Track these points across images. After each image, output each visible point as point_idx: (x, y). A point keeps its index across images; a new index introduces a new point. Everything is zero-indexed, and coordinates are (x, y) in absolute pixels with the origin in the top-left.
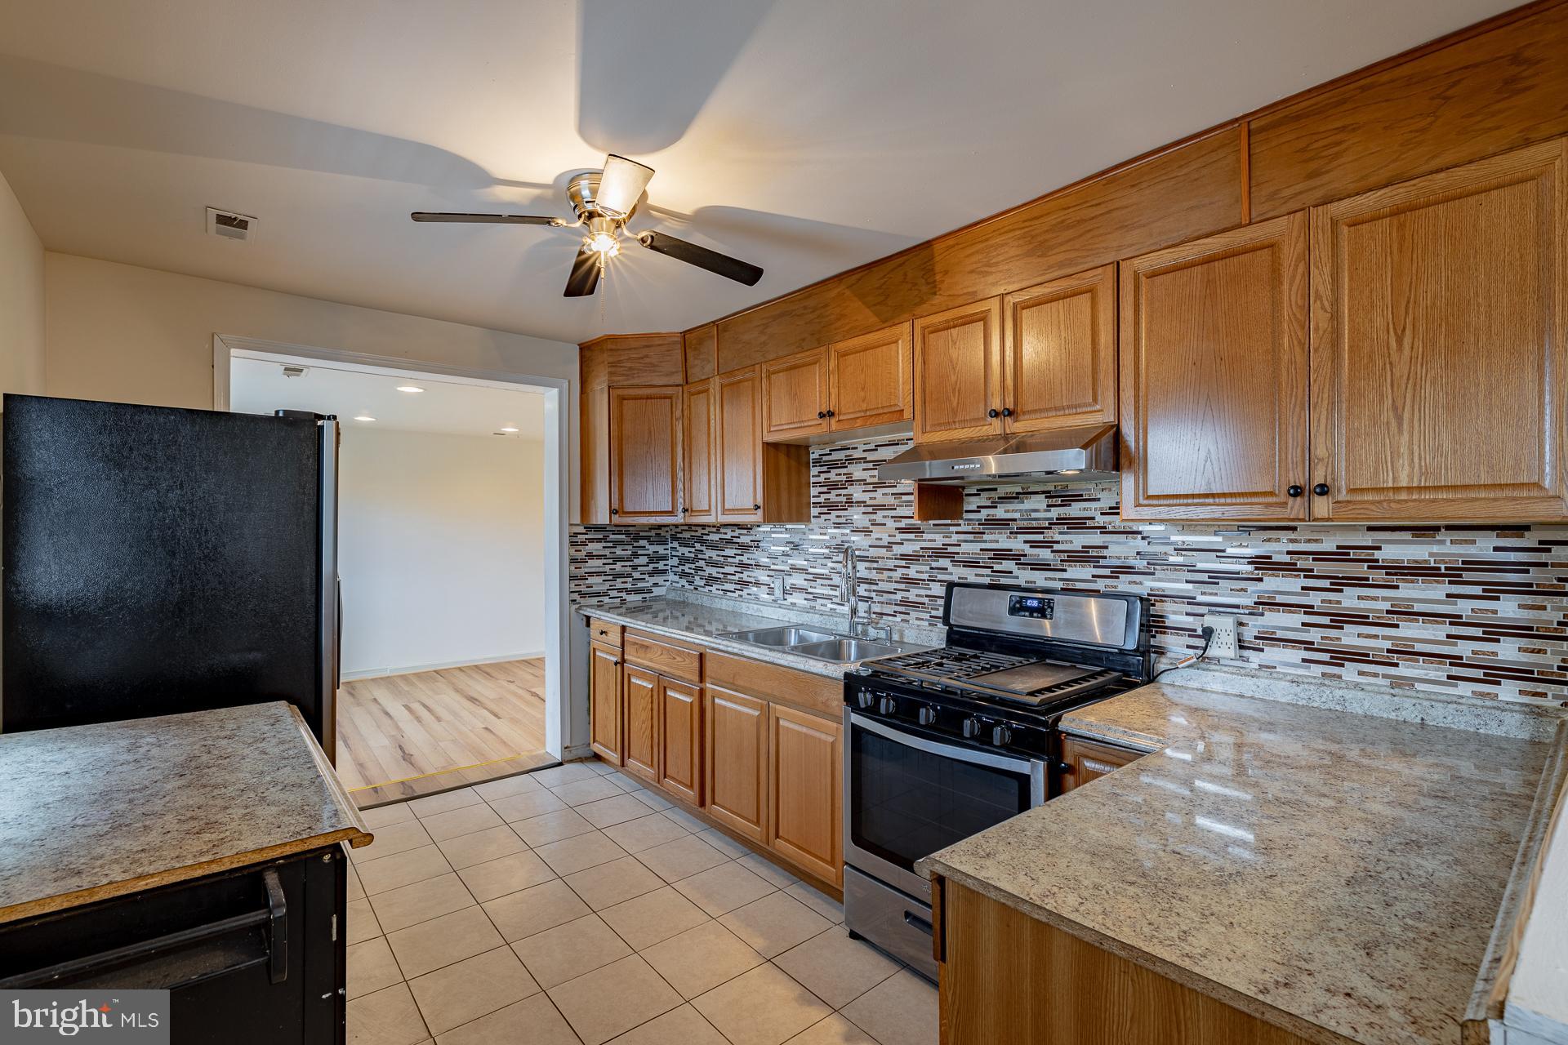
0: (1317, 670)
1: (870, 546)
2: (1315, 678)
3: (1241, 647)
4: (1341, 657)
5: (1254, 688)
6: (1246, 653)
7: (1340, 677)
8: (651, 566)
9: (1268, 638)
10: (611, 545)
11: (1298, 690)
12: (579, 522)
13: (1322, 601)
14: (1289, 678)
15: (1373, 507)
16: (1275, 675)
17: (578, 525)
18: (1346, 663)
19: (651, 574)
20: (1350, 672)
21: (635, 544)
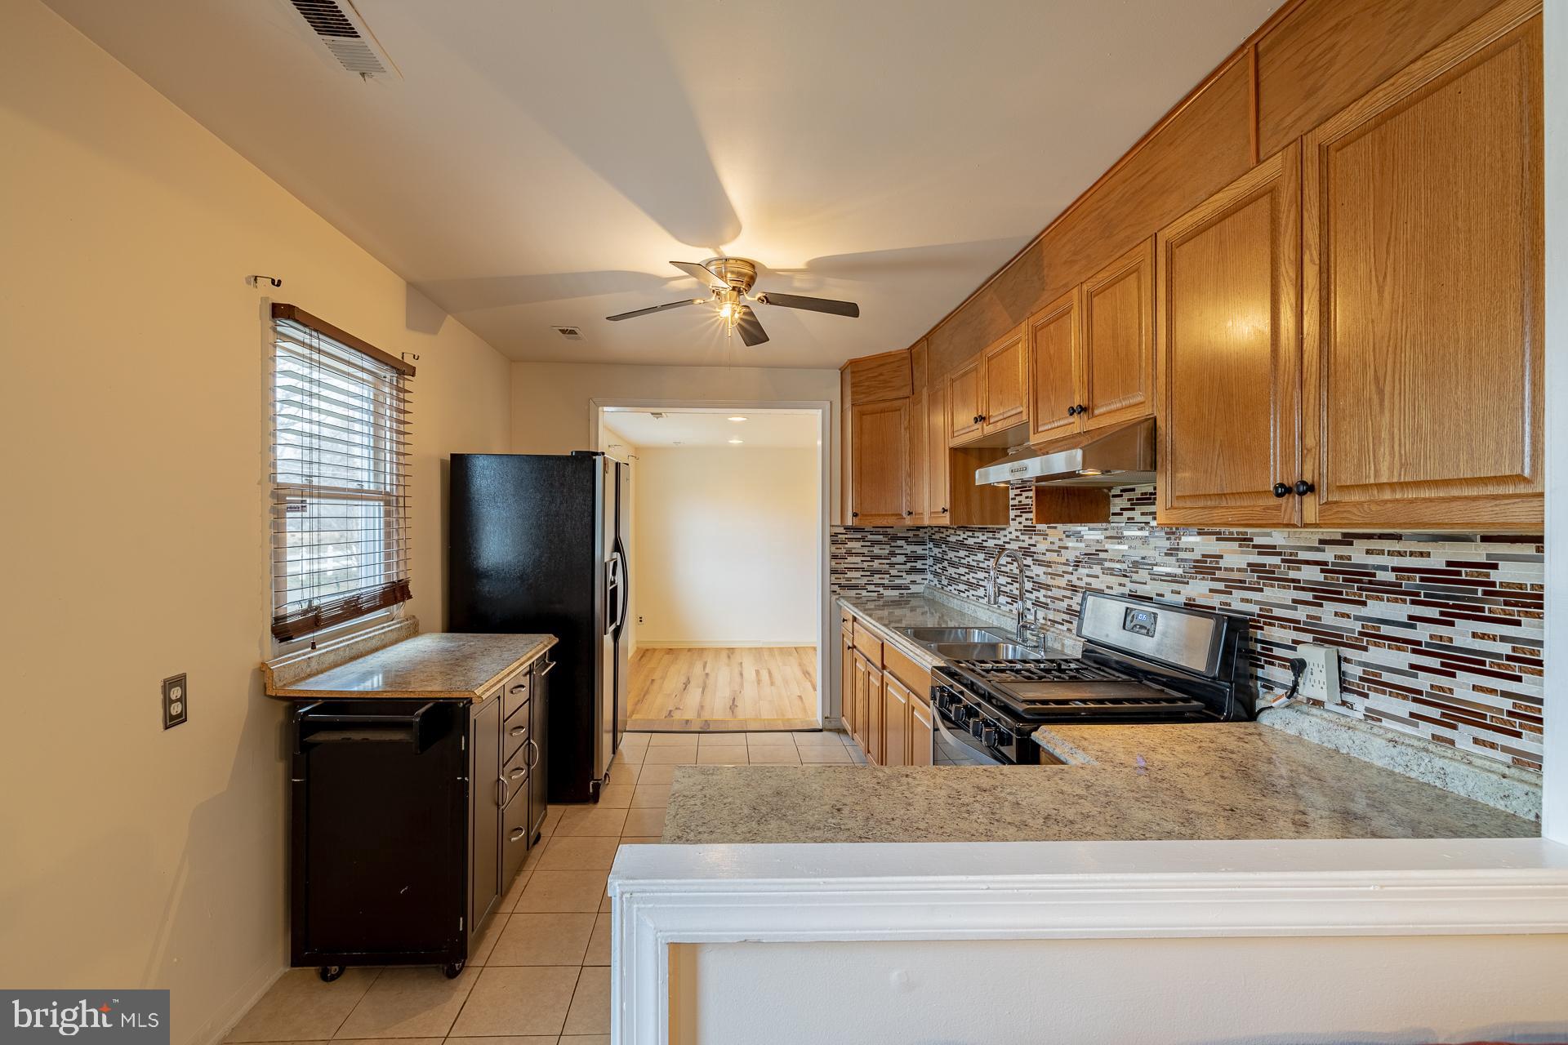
0: (1426, 730)
1: (1047, 550)
2: (1419, 739)
3: (1343, 689)
4: (1456, 714)
5: (1350, 743)
6: (1349, 698)
7: (1452, 742)
8: (909, 565)
9: (1373, 681)
10: (869, 544)
11: (1395, 751)
12: (839, 524)
13: (1431, 637)
14: (1390, 736)
15: (1355, 510)
16: (1375, 730)
17: (839, 526)
18: (1460, 725)
19: (909, 572)
20: (1464, 735)
21: (893, 544)
